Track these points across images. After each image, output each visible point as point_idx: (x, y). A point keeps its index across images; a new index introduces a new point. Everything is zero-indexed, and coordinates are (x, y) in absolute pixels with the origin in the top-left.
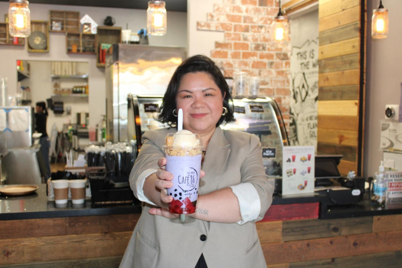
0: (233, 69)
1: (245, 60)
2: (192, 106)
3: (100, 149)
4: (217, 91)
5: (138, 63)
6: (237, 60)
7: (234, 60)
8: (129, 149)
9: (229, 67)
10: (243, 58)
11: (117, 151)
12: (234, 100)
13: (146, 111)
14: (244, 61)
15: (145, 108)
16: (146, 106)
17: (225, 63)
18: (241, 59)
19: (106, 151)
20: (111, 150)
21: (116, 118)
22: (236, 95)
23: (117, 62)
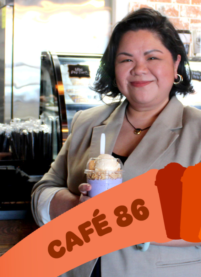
0: (179, 17)
1: (195, 5)
2: (131, 72)
3: (5, 128)
4: (166, 54)
5: (42, 6)
6: (184, 5)
7: (180, 4)
8: (47, 129)
9: (172, 15)
10: (193, 3)
11: (31, 131)
12: (190, 62)
13: (71, 75)
14: (194, 7)
15: (70, 71)
16: (71, 68)
17: (166, 9)
18: (190, 5)
19: (13, 130)
20: (21, 130)
21: (8, 85)
22: (194, 56)
23: (11, 4)
